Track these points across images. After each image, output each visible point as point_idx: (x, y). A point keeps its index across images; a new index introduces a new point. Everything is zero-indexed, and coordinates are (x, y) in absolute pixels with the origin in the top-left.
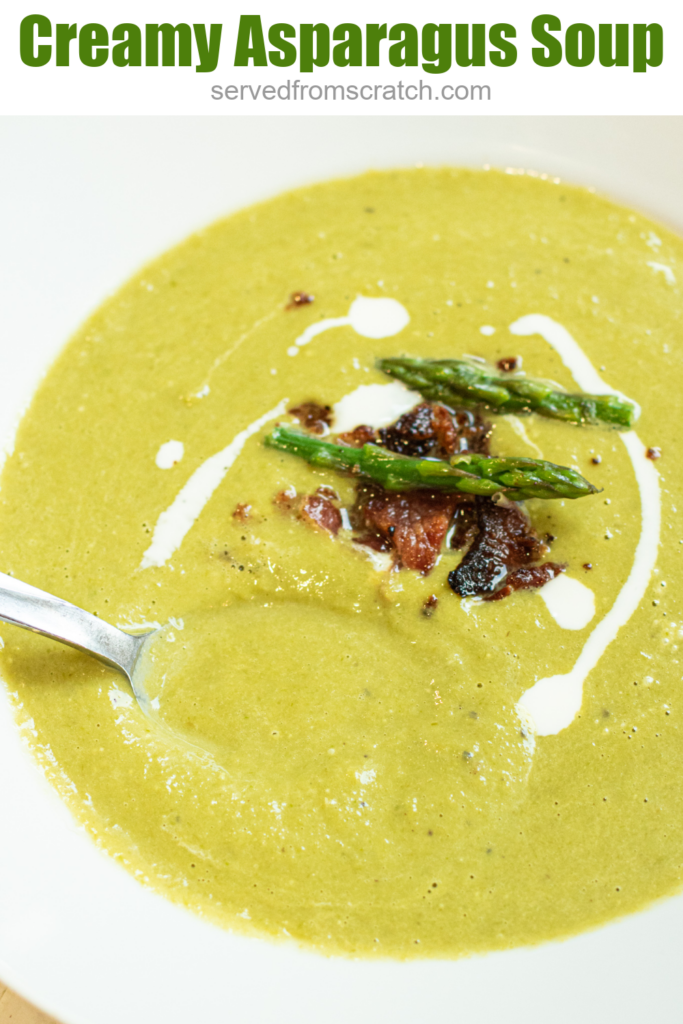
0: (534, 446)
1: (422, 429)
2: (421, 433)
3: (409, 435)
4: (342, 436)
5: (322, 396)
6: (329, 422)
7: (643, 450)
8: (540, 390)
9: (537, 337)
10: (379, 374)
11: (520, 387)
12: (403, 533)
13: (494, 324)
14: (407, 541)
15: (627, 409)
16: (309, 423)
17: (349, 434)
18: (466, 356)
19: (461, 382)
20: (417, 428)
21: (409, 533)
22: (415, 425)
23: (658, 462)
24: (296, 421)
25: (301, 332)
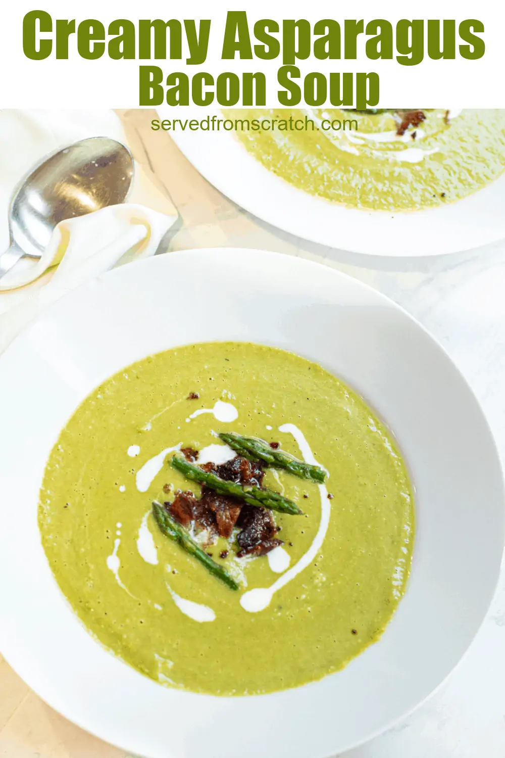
0: (282, 485)
1: (236, 469)
2: (235, 470)
3: (230, 470)
4: (201, 466)
5: (195, 445)
6: (196, 458)
7: (327, 494)
8: (288, 459)
9: (290, 434)
10: (219, 440)
11: (280, 457)
12: (220, 514)
13: (272, 426)
14: (222, 517)
15: (323, 474)
16: (188, 457)
17: (204, 465)
18: (257, 439)
19: (254, 450)
20: (234, 468)
21: (223, 514)
22: (233, 466)
23: (332, 500)
24: (183, 455)
25: (192, 413)
